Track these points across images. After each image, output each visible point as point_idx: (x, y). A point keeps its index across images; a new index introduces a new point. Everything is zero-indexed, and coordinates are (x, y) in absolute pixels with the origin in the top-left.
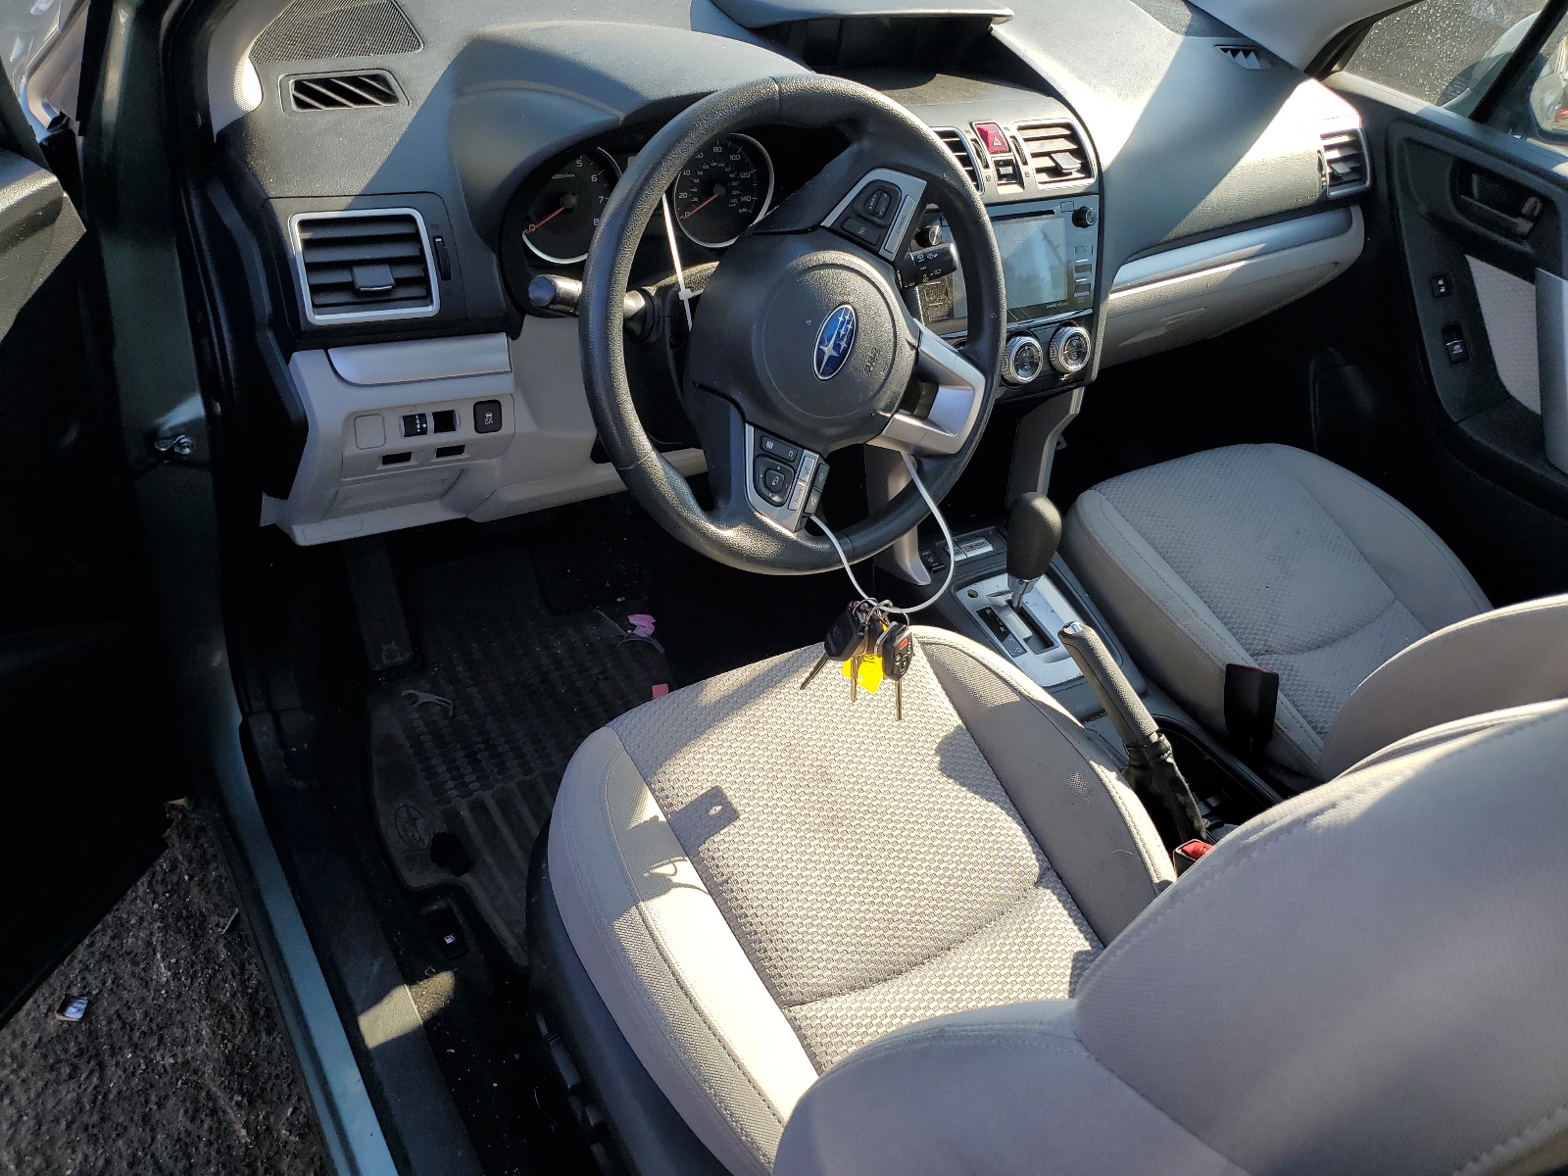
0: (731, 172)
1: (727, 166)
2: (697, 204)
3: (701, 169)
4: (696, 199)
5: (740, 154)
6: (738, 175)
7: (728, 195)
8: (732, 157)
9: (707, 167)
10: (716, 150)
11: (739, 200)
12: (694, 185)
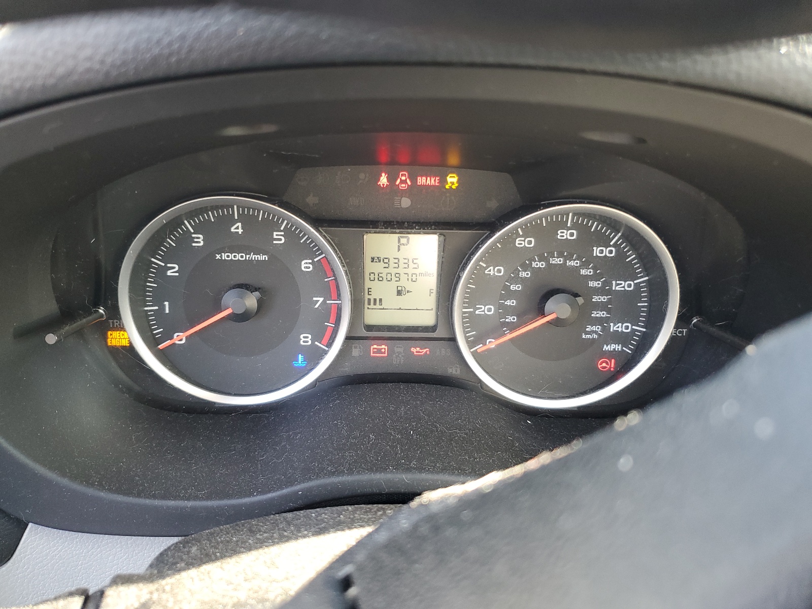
0: (595, 277)
1: (585, 265)
2: (513, 327)
3: (525, 267)
4: (511, 319)
5: (615, 245)
6: (607, 283)
7: (583, 316)
8: (596, 251)
9: (541, 265)
10: (564, 235)
11: (605, 329)
12: (510, 294)
